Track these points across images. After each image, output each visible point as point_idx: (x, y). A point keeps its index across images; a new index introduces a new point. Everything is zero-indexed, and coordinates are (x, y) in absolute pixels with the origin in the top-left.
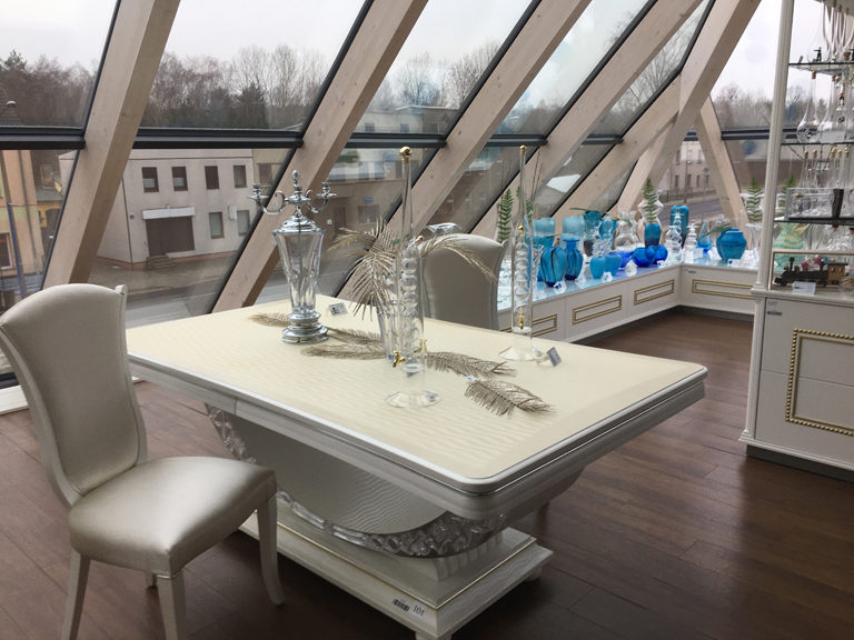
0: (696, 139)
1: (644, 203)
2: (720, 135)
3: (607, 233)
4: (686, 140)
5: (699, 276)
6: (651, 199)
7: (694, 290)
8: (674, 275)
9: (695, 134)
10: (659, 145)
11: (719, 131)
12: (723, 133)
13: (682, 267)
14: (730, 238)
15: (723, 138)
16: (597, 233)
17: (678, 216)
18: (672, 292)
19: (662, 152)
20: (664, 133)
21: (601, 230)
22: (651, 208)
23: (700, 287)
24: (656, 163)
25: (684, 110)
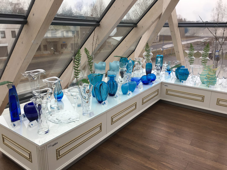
0: (168, 26)
1: (145, 53)
2: (178, 25)
3: (130, 68)
4: (164, 26)
5: (169, 87)
6: (148, 51)
7: (167, 94)
8: (158, 87)
9: (168, 24)
10: (152, 28)
11: (177, 23)
12: (179, 24)
13: (162, 83)
14: (182, 71)
15: (179, 26)
16: (125, 69)
17: (159, 59)
18: (157, 95)
19: (154, 32)
20: (155, 24)
21: (127, 68)
22: (148, 56)
23: (169, 92)
24: (151, 36)
25: (164, 13)
